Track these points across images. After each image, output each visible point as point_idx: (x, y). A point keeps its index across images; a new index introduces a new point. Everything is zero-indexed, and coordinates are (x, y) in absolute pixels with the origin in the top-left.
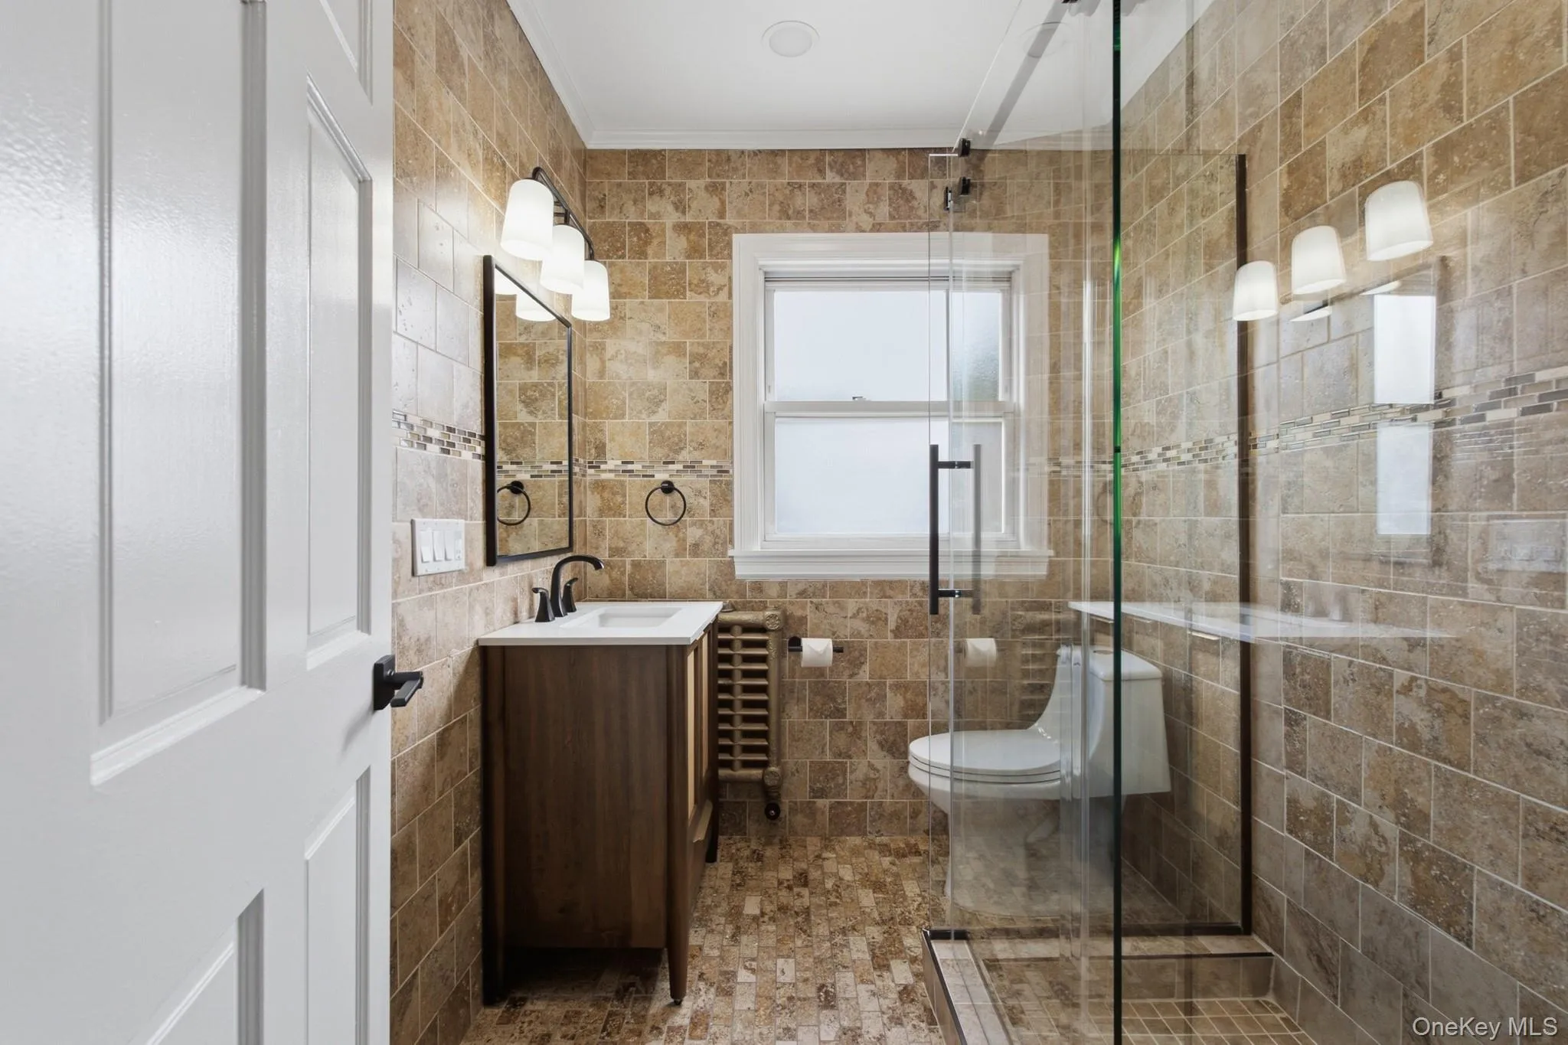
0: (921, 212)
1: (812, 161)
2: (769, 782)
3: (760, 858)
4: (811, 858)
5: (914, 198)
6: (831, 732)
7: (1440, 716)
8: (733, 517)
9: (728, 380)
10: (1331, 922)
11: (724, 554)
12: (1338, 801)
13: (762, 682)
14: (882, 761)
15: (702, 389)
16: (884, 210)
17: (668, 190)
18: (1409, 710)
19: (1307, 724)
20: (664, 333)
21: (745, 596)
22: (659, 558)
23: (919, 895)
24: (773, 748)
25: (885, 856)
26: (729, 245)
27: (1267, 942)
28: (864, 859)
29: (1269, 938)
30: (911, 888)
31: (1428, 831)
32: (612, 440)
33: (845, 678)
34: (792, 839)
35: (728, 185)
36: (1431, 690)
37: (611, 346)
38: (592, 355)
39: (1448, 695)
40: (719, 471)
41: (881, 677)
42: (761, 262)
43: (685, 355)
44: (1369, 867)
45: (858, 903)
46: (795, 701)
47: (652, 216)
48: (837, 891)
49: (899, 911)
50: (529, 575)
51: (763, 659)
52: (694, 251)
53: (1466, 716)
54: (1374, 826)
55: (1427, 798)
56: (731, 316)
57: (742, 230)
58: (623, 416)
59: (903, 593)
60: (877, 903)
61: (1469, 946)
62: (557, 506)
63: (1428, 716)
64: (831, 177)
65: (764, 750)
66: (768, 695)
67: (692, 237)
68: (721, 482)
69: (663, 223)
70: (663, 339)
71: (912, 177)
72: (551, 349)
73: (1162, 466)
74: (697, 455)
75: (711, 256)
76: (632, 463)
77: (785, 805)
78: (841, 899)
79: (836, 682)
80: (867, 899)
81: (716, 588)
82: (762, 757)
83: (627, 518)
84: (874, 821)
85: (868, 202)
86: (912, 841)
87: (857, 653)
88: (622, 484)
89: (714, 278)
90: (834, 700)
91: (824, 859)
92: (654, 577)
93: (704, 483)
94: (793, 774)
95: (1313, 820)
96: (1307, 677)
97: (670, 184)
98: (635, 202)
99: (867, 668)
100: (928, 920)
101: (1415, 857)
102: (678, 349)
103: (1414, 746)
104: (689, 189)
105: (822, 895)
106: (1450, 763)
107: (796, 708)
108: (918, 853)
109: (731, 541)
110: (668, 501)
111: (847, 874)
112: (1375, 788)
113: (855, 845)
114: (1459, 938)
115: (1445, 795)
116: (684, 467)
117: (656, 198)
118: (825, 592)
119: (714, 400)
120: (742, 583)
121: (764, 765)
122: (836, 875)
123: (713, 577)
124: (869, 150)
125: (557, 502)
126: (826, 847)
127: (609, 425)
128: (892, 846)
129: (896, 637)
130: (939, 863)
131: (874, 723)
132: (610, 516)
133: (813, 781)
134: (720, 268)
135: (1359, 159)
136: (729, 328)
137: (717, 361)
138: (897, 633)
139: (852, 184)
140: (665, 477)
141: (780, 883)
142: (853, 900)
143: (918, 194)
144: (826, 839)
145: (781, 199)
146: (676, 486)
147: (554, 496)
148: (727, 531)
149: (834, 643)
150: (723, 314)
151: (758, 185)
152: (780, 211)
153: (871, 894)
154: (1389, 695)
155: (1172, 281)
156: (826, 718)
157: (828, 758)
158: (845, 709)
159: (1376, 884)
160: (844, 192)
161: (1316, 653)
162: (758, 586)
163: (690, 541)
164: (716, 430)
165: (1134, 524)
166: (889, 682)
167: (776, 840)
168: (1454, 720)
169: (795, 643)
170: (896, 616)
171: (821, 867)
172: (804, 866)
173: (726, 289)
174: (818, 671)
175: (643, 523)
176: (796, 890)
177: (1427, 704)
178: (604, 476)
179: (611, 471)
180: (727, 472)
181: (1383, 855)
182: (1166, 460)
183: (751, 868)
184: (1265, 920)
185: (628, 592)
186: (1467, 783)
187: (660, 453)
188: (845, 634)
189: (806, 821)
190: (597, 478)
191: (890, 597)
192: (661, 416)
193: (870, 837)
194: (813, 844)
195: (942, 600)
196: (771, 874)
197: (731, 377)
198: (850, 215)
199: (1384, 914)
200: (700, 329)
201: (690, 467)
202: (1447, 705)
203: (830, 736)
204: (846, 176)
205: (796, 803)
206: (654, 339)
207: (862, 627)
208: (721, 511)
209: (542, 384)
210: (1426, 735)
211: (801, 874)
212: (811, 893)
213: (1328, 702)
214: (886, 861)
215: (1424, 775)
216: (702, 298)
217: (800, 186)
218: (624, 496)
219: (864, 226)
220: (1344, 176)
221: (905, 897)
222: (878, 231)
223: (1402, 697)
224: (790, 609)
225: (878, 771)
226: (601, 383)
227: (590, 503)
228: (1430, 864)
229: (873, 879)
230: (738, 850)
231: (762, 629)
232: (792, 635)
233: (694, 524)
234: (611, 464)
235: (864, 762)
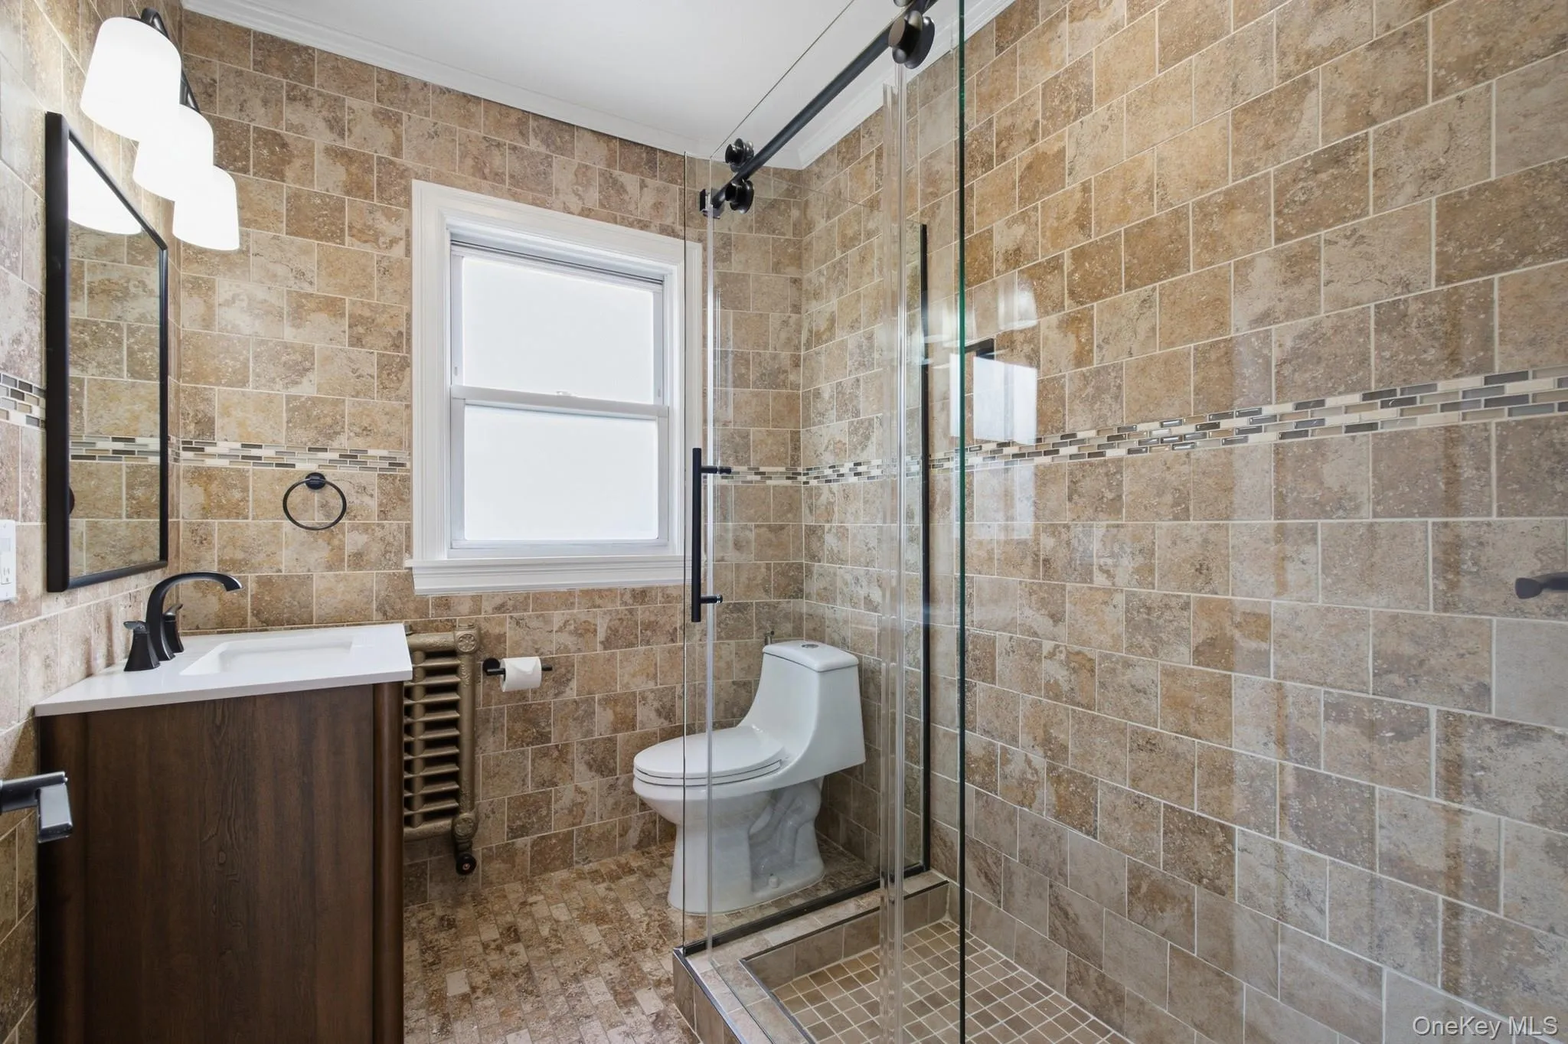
0: (632, 207)
1: (513, 119)
2: (460, 831)
3: (451, 924)
4: (516, 907)
5: (625, 191)
6: (533, 760)
7: (1075, 672)
8: (411, 519)
9: (404, 354)
10: (996, 843)
11: (398, 565)
12: (1002, 748)
13: (452, 715)
14: (588, 781)
15: (368, 361)
16: (593, 196)
17: (317, 102)
18: (1054, 671)
19: (977, 689)
20: (311, 283)
21: (427, 615)
22: (301, 572)
23: (645, 915)
24: (466, 791)
25: (599, 883)
26: (407, 190)
27: (942, 872)
28: (576, 893)
29: (944, 868)
30: (635, 911)
31: (1067, 759)
32: (226, 412)
33: (550, 699)
34: (486, 892)
35: (405, 118)
36: (1069, 653)
37: (225, 287)
38: (190, 295)
39: (1080, 657)
40: (390, 464)
41: (589, 693)
42: (449, 220)
43: (343, 315)
44: (1025, 794)
45: (584, 941)
46: (490, 733)
47: (290, 127)
48: (556, 936)
49: (629, 937)
50: (106, 603)
51: (453, 688)
52: (356, 187)
53: (1092, 671)
54: (1029, 762)
55: (1065, 734)
56: (410, 275)
57: (424, 177)
58: (244, 383)
59: (613, 602)
60: (604, 936)
61: (1095, 838)
62: (124, 502)
63: (1066, 673)
64: (534, 145)
65: (454, 795)
66: (459, 730)
67: (353, 169)
68: (395, 477)
69: (309, 141)
70: (309, 290)
71: (623, 169)
72: (115, 276)
73: (854, 479)
74: (360, 443)
75: (381, 199)
76: (260, 447)
77: (478, 852)
78: (563, 944)
79: (539, 704)
80: (592, 934)
81: (387, 608)
82: (451, 804)
83: (250, 520)
84: (581, 848)
85: (577, 183)
86: (623, 861)
87: (563, 670)
88: (242, 475)
89: (383, 224)
90: (536, 724)
91: (531, 904)
92: (294, 598)
93: (371, 478)
94: (488, 817)
95: (982, 765)
96: (977, 652)
97: (320, 94)
98: (265, 102)
99: (574, 684)
100: (660, 937)
101: (1059, 779)
102: (332, 306)
103: (1057, 697)
104: (349, 108)
105: (540, 945)
106: (1083, 706)
107: (491, 740)
108: (631, 871)
109: (409, 549)
110: (316, 499)
111: (561, 913)
112: (1029, 733)
113: (563, 880)
114: (1088, 833)
115: (1078, 731)
116: (341, 456)
117: (299, 106)
118: (528, 605)
119: (384, 376)
120: (423, 601)
121: (452, 813)
122: (550, 918)
123: (383, 593)
124: (578, 127)
125: (124, 496)
126: (530, 891)
127: (219, 393)
128: (603, 871)
129: (605, 648)
130: (655, 875)
131: (582, 743)
132: (221, 517)
133: (511, 820)
134: (392, 216)
135: (1018, 249)
136: (405, 292)
137: (389, 329)
138: (607, 644)
139: (558, 160)
140: (313, 467)
141: (486, 946)
142: (577, 941)
143: (629, 188)
144: (527, 882)
145: (476, 153)
146: (328, 479)
147: (120, 488)
148: (403, 537)
149: (543, 661)
150: (399, 273)
151: (447, 129)
152: (473, 167)
153: (595, 929)
154: (1039, 660)
155: (863, 319)
156: (528, 745)
157: (530, 789)
158: (550, 732)
159: (1030, 807)
160: (550, 165)
161: (985, 633)
162: (444, 602)
163: (349, 549)
164: (387, 414)
165: (826, 530)
166: (597, 697)
167: (467, 898)
168: (1085, 674)
169: (492, 667)
170: (605, 626)
171: (530, 914)
172: (509, 918)
173: (402, 243)
174: (519, 695)
175: (277, 527)
176: (507, 949)
177: (1066, 664)
178: (209, 462)
179: (221, 456)
180: (402, 465)
181: (1034, 783)
182: (857, 474)
183: (443, 938)
184: (941, 855)
185: (249, 619)
186: (1094, 719)
187: (304, 436)
188: (551, 648)
189: (503, 866)
190: (199, 464)
191: (599, 607)
192: (307, 389)
193: (576, 867)
194: (514, 890)
195: (703, 605)
196: (470, 940)
197: (409, 350)
198: (557, 193)
199: (1036, 828)
200: (365, 286)
201: (350, 457)
202: (1080, 664)
203: (533, 765)
204: (552, 147)
205: (490, 849)
206: (295, 288)
207: (567, 639)
208: (394, 513)
209: (96, 324)
210: (1065, 687)
211: (509, 929)
212: (527, 947)
213: (993, 671)
214: (601, 888)
215: (1065, 717)
216: (368, 248)
217: (499, 145)
218: (245, 490)
219: (573, 208)
220: (1007, 260)
221: (630, 920)
222: (587, 216)
223: (1048, 661)
224: (485, 626)
225: (585, 793)
226: (207, 335)
227: (186, 499)
228: (1069, 782)
229: (591, 911)
230: (420, 922)
231: (451, 653)
232: (487, 656)
233: (354, 528)
234: (223, 447)
235: (570, 787)
